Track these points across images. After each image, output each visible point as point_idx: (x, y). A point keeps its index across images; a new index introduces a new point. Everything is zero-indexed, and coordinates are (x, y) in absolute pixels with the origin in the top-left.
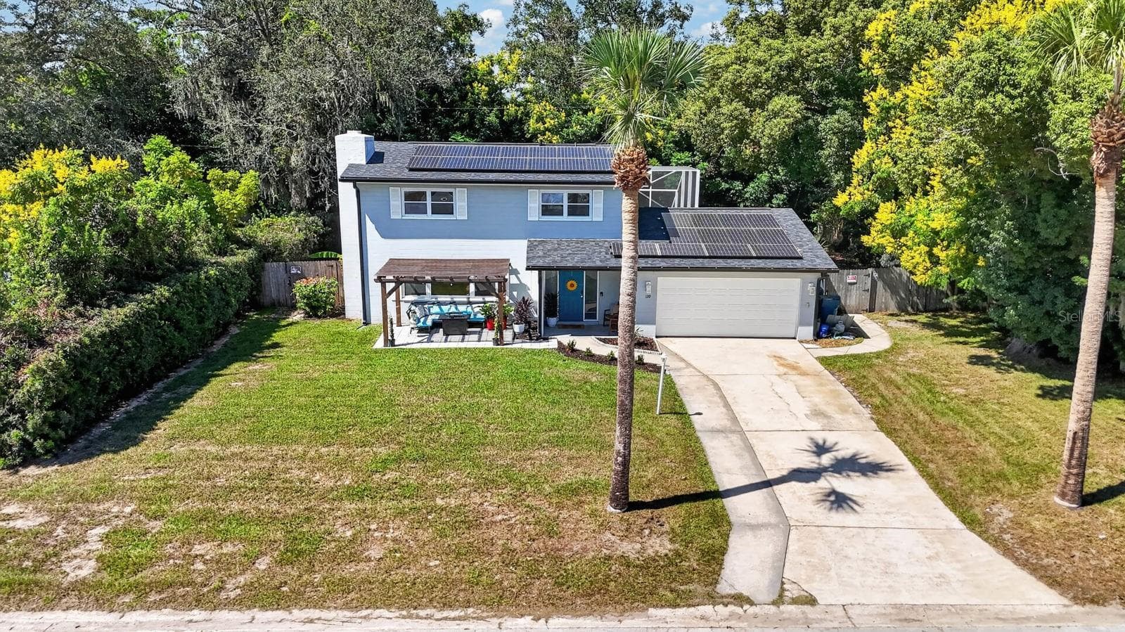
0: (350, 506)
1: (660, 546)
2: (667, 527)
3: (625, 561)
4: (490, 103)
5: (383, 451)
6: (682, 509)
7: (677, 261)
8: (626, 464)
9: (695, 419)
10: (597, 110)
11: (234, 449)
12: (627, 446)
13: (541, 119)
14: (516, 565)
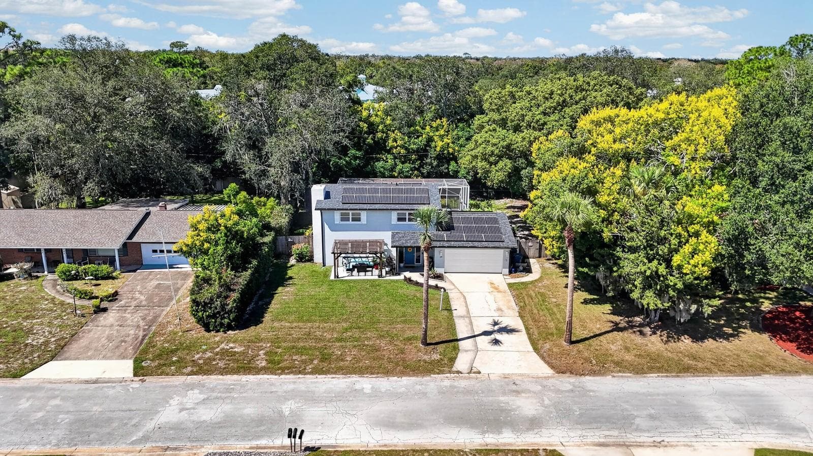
0: (338, 344)
1: (436, 357)
2: (438, 351)
3: (425, 362)
4: (369, 133)
5: (345, 325)
6: (443, 345)
7: (453, 243)
8: (426, 331)
9: (454, 312)
10: (424, 136)
11: (295, 324)
12: (426, 326)
13: (395, 140)
14: (392, 362)
